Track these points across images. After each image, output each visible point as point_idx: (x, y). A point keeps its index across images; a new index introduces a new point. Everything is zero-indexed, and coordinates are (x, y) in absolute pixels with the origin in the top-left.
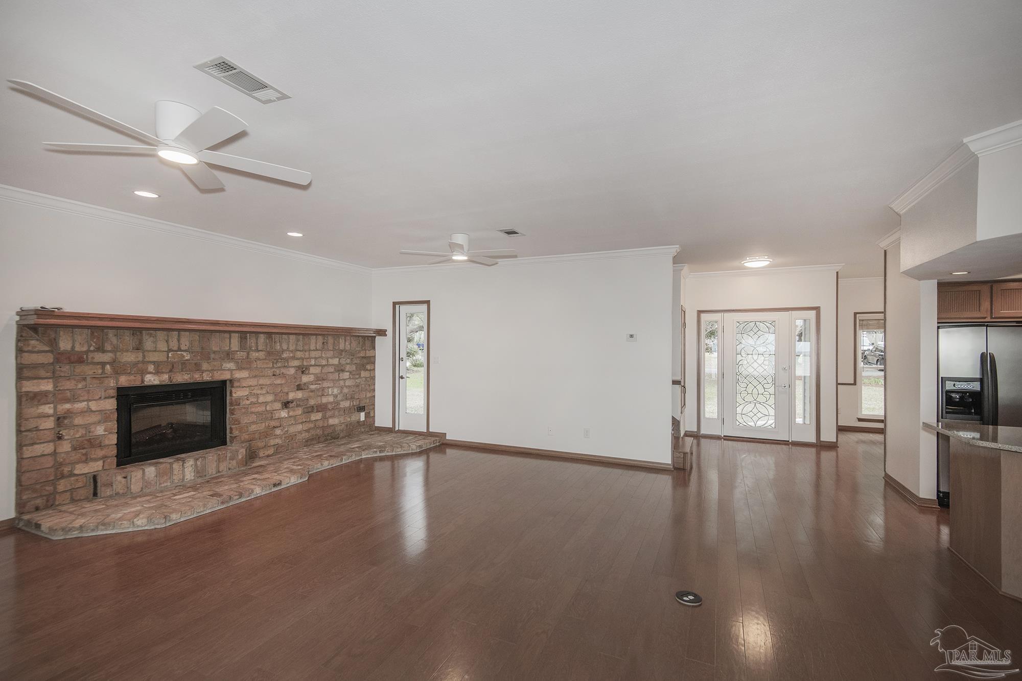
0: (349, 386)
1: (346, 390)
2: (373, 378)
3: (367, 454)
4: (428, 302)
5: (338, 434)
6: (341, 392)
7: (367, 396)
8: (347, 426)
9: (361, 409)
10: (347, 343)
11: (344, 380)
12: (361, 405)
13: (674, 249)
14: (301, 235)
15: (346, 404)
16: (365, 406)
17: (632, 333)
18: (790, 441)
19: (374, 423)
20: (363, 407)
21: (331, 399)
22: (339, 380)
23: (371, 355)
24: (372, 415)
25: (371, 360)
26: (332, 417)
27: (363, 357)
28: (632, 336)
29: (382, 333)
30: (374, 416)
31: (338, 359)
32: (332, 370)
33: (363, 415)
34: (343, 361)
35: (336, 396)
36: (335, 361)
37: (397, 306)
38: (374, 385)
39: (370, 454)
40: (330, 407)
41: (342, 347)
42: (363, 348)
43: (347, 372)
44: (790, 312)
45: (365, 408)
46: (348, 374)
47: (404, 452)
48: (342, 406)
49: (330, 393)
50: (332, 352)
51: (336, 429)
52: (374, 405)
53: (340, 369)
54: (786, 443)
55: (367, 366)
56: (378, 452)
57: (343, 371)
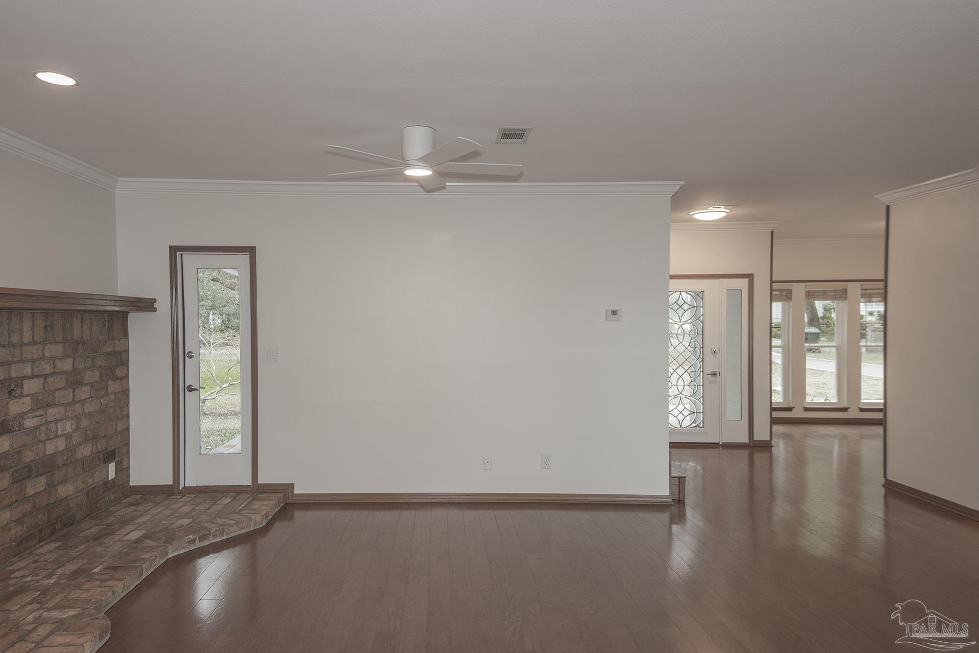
0: (90, 415)
1: (85, 423)
2: (126, 393)
3: (177, 549)
4: (251, 251)
5: (74, 515)
6: (78, 428)
7: (119, 429)
8: (87, 495)
9: (109, 456)
10: (85, 327)
11: (83, 401)
12: (110, 449)
13: (674, 186)
14: (69, 82)
15: (85, 451)
16: (115, 450)
17: (614, 309)
18: (721, 443)
19: (129, 481)
20: (111, 451)
21: (61, 445)
22: (74, 402)
23: (123, 349)
24: (125, 466)
25: (121, 359)
26: (63, 482)
27: (110, 354)
28: (614, 313)
29: (146, 305)
30: (128, 467)
31: (71, 361)
32: (62, 384)
33: (112, 467)
34: (80, 365)
35: (68, 437)
36: (66, 365)
37: (178, 254)
38: (128, 406)
39: (183, 548)
40: (59, 461)
41: (77, 334)
42: (110, 336)
43: (86, 384)
44: (721, 279)
45: (114, 455)
46: (87, 389)
47: (244, 531)
48: (79, 456)
49: (59, 433)
50: (61, 346)
51: (71, 505)
52: (128, 445)
53: (75, 382)
54: (715, 445)
55: (117, 372)
56: (197, 541)
57: (79, 383)
